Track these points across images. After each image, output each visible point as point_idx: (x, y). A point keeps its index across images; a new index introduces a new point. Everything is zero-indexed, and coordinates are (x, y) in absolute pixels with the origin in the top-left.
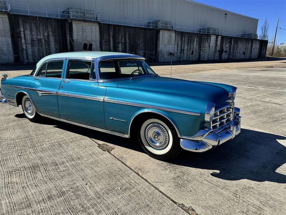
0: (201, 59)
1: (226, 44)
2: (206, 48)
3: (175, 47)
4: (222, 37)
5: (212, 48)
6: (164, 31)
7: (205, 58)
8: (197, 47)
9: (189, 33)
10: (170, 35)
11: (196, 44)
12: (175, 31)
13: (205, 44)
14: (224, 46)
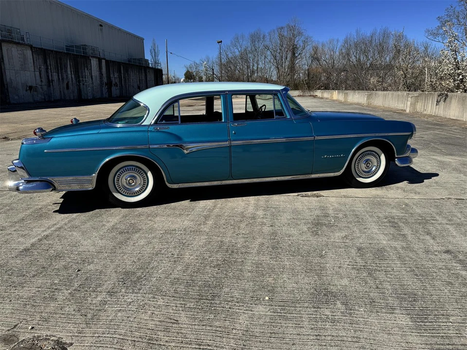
0: (83, 97)
1: (114, 74)
2: (87, 79)
3: (35, 75)
4: (107, 61)
5: (96, 79)
6: (10, 45)
7: (89, 95)
8: (73, 76)
9: (56, 52)
10: (23, 53)
11: (71, 72)
12: (31, 47)
13: (85, 72)
14: (112, 76)
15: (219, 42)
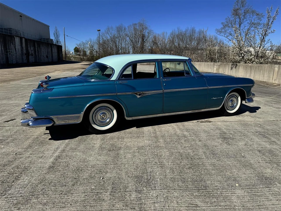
1: (31, 48)
2: (12, 51)
4: (26, 40)
5: (19, 51)
7: (14, 61)
8: (3, 48)
11: (1, 45)
14: (29, 49)
15: (98, 31)
